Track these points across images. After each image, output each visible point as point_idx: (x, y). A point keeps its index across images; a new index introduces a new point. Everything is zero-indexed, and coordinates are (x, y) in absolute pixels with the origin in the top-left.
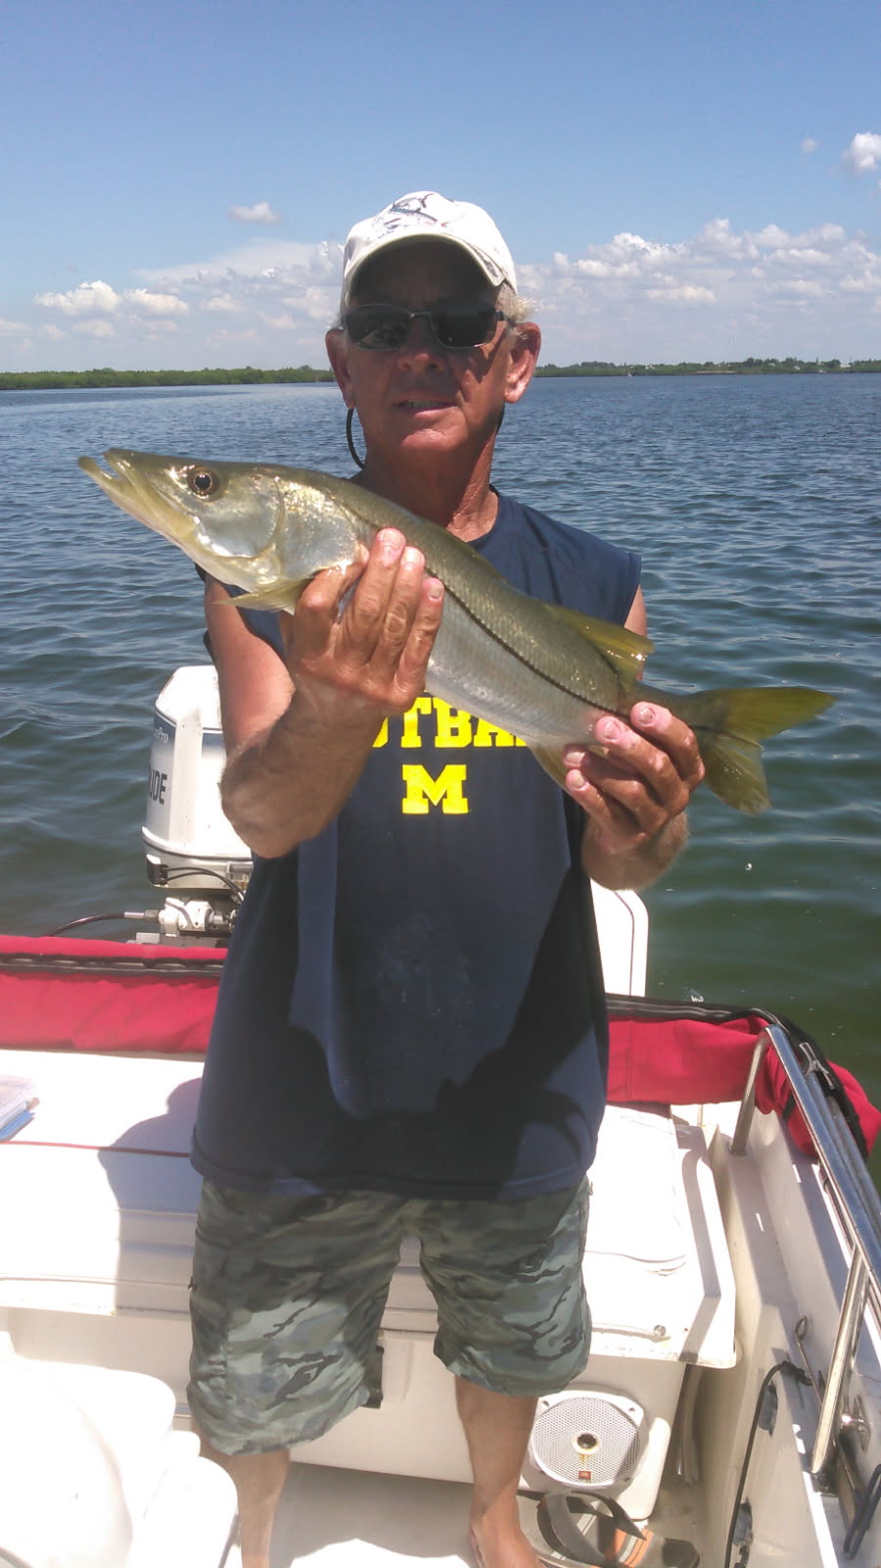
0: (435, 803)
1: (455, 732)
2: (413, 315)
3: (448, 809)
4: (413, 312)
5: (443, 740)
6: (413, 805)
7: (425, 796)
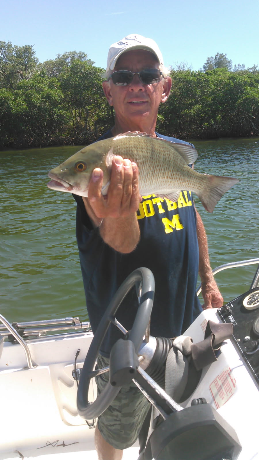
0: (174, 228)
1: (172, 205)
2: (134, 74)
3: (178, 229)
4: (134, 73)
5: (170, 209)
6: (168, 231)
7: (170, 227)
